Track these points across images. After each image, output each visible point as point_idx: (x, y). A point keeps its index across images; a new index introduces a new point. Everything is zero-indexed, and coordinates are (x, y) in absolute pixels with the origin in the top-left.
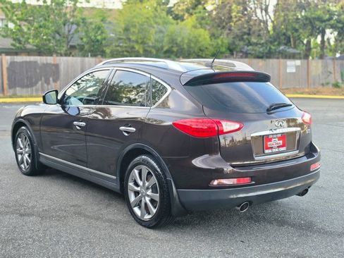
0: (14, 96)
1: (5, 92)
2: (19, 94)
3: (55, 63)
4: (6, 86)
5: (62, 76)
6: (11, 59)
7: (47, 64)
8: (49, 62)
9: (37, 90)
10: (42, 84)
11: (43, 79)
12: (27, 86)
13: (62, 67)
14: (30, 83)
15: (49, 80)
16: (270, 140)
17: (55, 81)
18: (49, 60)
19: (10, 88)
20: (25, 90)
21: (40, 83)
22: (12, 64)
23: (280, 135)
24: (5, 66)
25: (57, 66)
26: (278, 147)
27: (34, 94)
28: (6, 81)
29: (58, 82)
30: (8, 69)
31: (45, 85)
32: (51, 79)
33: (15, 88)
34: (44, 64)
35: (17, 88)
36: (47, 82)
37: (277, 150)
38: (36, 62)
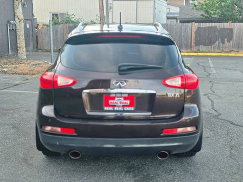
0: (198, 51)
1: (192, 48)
2: (201, 50)
3: (230, 28)
4: (193, 44)
5: (235, 38)
6: (198, 25)
7: (224, 28)
9: (215, 48)
10: (219, 44)
11: (220, 39)
12: (208, 45)
13: (235, 31)
14: (210, 43)
15: (224, 41)
16: (113, 98)
17: (228, 41)
18: (226, 25)
19: (196, 46)
20: (206, 47)
21: (217, 42)
22: (199, 28)
23: (127, 95)
24: (194, 30)
25: (231, 30)
26: (124, 106)
27: (212, 50)
28: (193, 41)
29: (231, 42)
30: (195, 32)
31: (221, 44)
32: (226, 40)
33: (199, 45)
34: (221, 29)
35: (201, 46)
36: (223, 42)
37: (121, 109)
38: (216, 27)
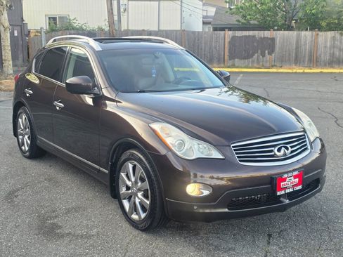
0: (233, 66)
1: (226, 63)
2: (236, 65)
3: (272, 37)
4: (226, 58)
5: (277, 49)
6: (233, 34)
7: (264, 38)
8: (266, 36)
9: (253, 62)
10: (258, 56)
11: (259, 52)
12: (245, 58)
13: (277, 41)
14: (247, 55)
15: (265, 53)
17: (270, 54)
18: (267, 34)
19: (230, 59)
20: (242, 61)
21: (256, 55)
22: (234, 38)
24: (227, 40)
25: (273, 40)
27: (250, 65)
28: (227, 53)
29: (273, 55)
30: (229, 42)
31: (261, 57)
32: (267, 52)
33: (234, 59)
34: (261, 38)
35: (236, 60)
36: (263, 55)
38: (254, 36)
